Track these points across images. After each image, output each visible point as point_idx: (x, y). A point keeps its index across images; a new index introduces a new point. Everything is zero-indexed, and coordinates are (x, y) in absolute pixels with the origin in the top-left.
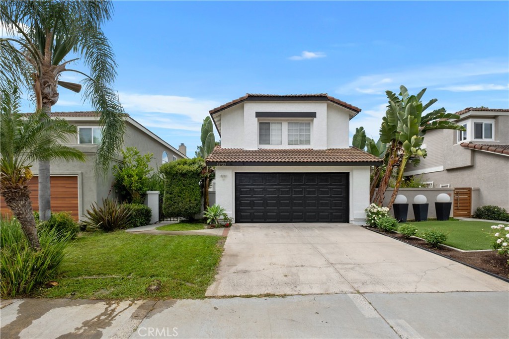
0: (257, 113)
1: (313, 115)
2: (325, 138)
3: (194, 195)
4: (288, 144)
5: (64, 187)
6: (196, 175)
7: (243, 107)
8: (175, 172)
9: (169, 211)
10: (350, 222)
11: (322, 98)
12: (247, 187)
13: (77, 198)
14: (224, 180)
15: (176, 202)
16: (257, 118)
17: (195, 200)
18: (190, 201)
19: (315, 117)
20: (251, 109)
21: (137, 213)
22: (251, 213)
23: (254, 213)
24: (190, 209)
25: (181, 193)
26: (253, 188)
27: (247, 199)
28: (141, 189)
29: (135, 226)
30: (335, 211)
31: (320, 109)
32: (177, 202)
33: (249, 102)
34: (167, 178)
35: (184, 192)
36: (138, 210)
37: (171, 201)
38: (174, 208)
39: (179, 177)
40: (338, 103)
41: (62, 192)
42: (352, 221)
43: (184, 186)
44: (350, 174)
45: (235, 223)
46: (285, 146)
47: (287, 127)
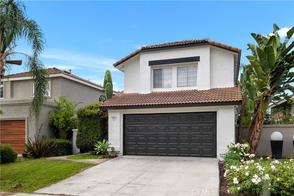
0: (150, 62)
1: (197, 59)
2: (209, 79)
3: (96, 132)
4: (177, 87)
5: (19, 127)
6: (98, 116)
7: (139, 58)
8: (83, 115)
9: (79, 145)
10: (217, 157)
11: (203, 43)
13: (25, 134)
14: (114, 120)
16: (150, 67)
17: (97, 137)
18: (93, 137)
19: (199, 61)
20: (145, 59)
21: (58, 146)
22: (135, 147)
23: (138, 147)
24: (93, 143)
25: (87, 131)
26: (138, 127)
27: (132, 135)
28: (66, 128)
29: (57, 155)
30: (205, 147)
31: (204, 53)
32: (84, 138)
33: (143, 54)
34: (79, 120)
35: (90, 130)
36: (60, 144)
37: (81, 137)
38: (82, 143)
39: (86, 118)
40: (219, 46)
41: (18, 130)
43: (89, 125)
44: (217, 113)
45: (123, 155)
46: (175, 89)
47: (176, 71)
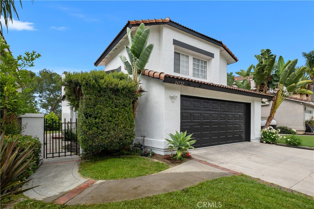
0: (174, 40)
1: (212, 55)
4: (193, 76)
10: (251, 141)
12: (187, 111)
15: (105, 130)
16: (174, 46)
19: (213, 58)
20: (170, 35)
27: (187, 124)
32: (107, 129)
42: (252, 140)
44: (251, 104)
46: (191, 78)
47: (192, 61)
